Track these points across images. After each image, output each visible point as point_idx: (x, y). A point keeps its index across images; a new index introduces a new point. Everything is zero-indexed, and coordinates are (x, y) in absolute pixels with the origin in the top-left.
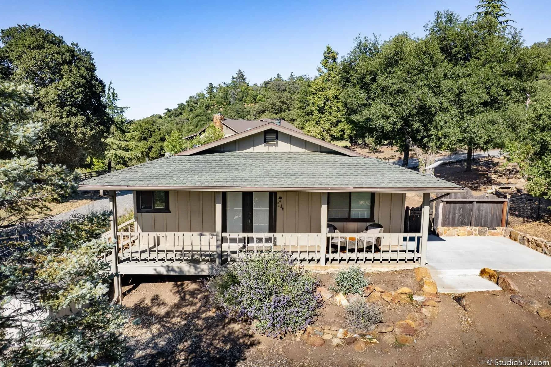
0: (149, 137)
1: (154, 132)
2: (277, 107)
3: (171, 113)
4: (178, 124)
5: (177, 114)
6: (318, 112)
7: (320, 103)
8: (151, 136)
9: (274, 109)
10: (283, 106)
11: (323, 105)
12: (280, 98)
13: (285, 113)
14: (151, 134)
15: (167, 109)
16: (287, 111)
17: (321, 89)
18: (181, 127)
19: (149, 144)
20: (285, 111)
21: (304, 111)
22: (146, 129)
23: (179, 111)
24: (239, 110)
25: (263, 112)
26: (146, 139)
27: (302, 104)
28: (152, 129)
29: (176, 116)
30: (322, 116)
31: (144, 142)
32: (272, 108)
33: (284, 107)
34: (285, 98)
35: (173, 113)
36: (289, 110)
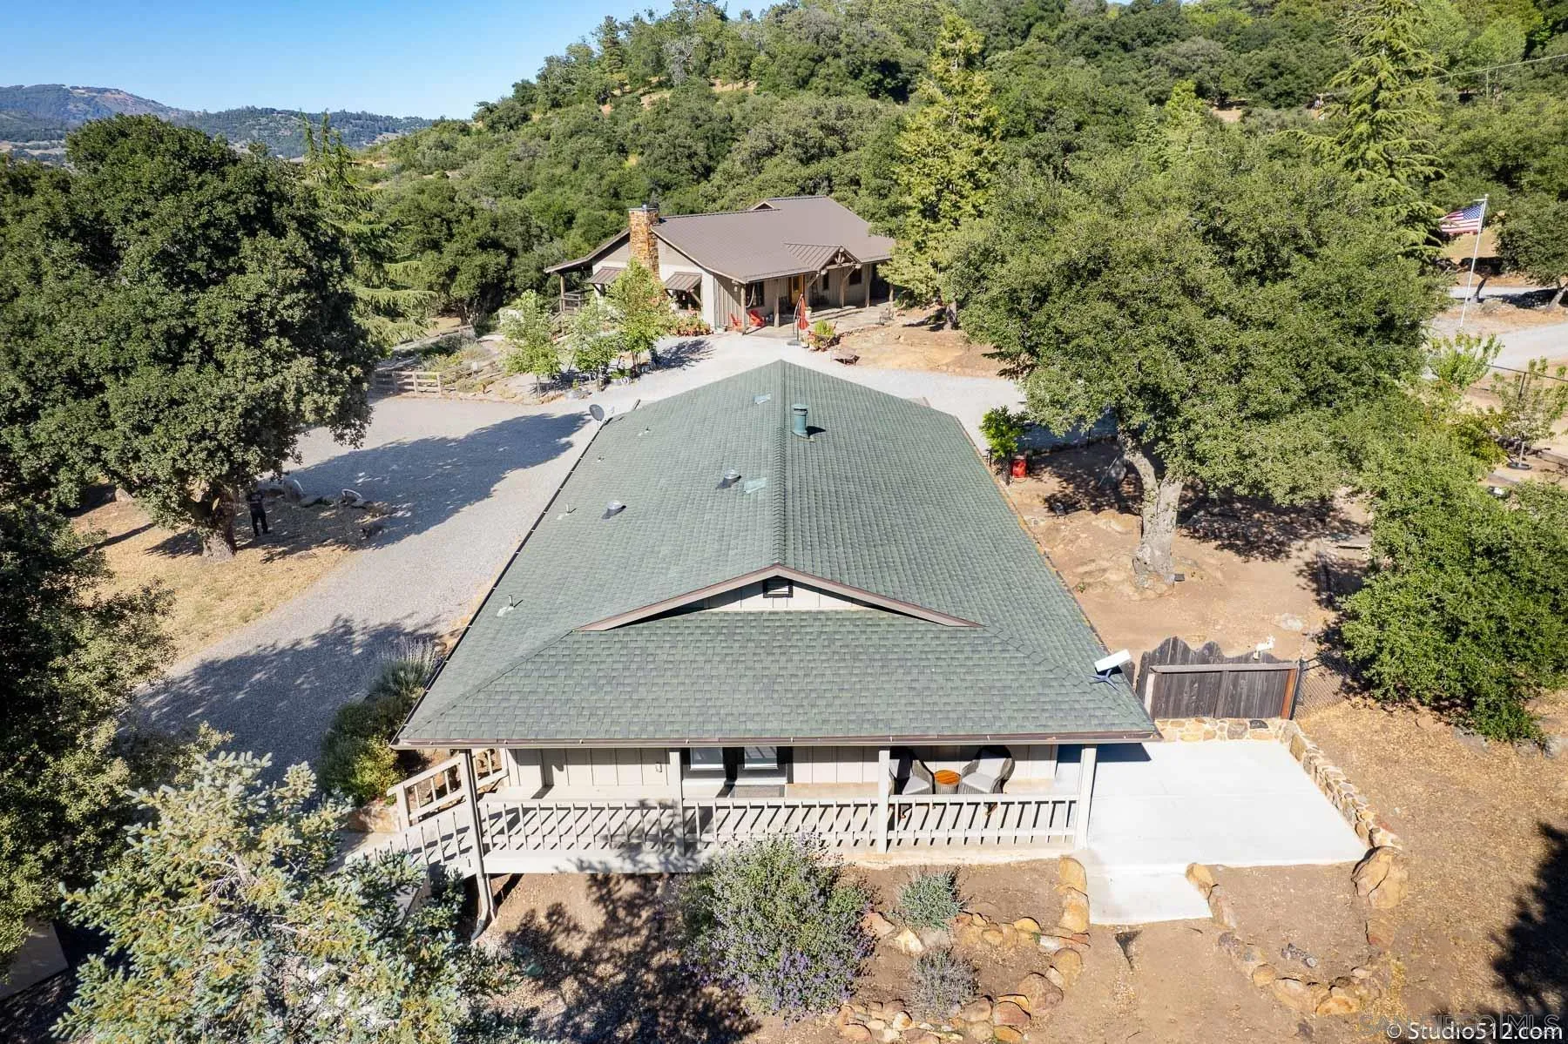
0: (447, 240)
1: (458, 221)
2: (811, 142)
3: (495, 116)
4: (519, 160)
5: (512, 121)
6: (919, 217)
7: (926, 192)
8: (451, 236)
9: (802, 146)
10: (827, 136)
11: (934, 198)
12: (819, 112)
13: (835, 161)
14: (449, 229)
15: (481, 104)
16: (839, 153)
17: (930, 149)
18: (530, 168)
19: (448, 260)
20: (832, 154)
22: (436, 216)
23: (520, 109)
24: (699, 114)
25: (770, 153)
26: (436, 246)
28: (451, 215)
29: (511, 127)
30: (932, 226)
31: (431, 255)
32: (796, 145)
33: (831, 142)
34: (833, 114)
35: (500, 118)
36: (846, 150)
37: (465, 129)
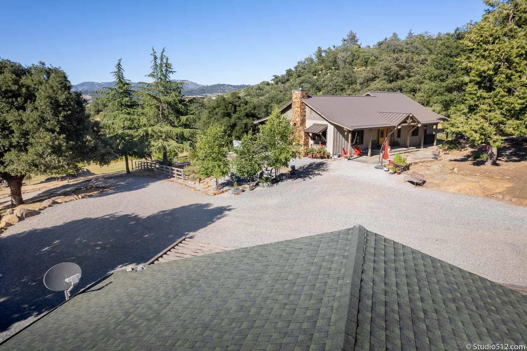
0: (233, 113)
1: (240, 106)
2: (392, 73)
3: (278, 80)
4: (281, 92)
5: (284, 81)
6: (476, 87)
7: (486, 68)
8: (235, 112)
9: (388, 75)
10: (401, 70)
11: (491, 73)
12: (397, 60)
13: (404, 81)
14: (235, 108)
15: (274, 76)
16: (406, 78)
17: (491, 39)
18: (284, 95)
19: (232, 121)
20: (403, 78)
21: (444, 84)
22: (230, 103)
23: (286, 77)
24: (347, 75)
25: (373, 79)
26: (229, 115)
27: (439, 71)
28: (237, 104)
29: (283, 83)
30: (485, 94)
31: (227, 118)
32: (385, 74)
33: (403, 72)
34: (404, 60)
35: (280, 80)
36: (409, 77)
37: (268, 84)
